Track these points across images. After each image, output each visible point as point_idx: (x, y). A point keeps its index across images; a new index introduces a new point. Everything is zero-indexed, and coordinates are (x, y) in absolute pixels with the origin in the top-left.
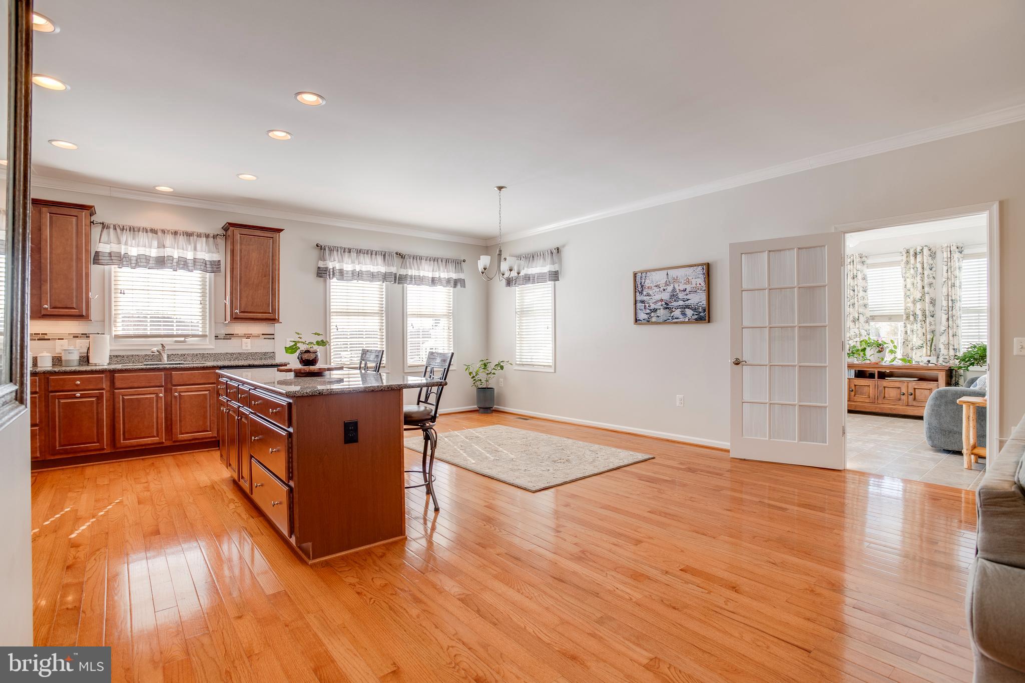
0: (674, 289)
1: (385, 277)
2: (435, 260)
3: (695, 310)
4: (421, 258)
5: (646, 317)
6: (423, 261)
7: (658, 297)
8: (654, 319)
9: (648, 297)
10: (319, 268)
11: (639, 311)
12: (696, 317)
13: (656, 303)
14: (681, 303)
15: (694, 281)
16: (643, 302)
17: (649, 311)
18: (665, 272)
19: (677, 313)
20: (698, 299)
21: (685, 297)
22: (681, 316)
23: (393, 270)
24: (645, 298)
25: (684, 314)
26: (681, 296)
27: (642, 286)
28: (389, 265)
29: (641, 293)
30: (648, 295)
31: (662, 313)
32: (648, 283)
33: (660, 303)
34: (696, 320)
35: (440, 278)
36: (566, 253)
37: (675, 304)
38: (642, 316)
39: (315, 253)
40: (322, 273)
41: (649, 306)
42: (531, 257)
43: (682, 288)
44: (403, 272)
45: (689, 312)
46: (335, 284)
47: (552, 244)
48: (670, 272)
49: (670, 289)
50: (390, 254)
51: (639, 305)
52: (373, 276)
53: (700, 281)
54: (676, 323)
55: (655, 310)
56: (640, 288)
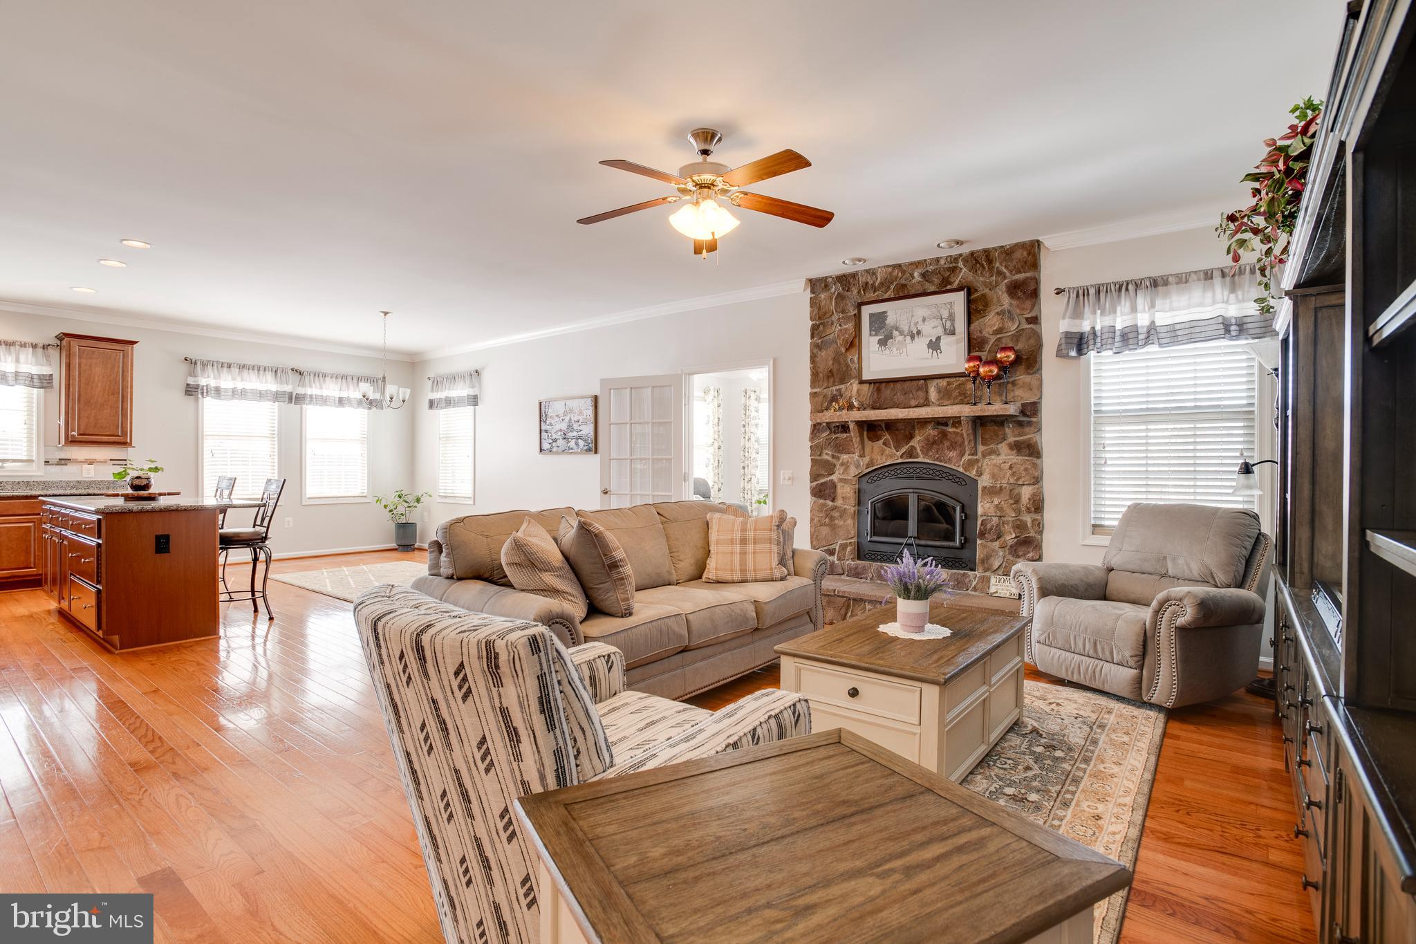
0: (570, 419)
1: (277, 397)
2: (344, 377)
3: (585, 441)
4: (325, 376)
5: (548, 446)
6: (328, 379)
7: (558, 427)
8: (555, 449)
9: (550, 427)
10: (187, 385)
11: (543, 441)
12: (587, 447)
13: (556, 432)
14: (575, 434)
15: (585, 412)
16: (546, 431)
17: (551, 441)
18: (564, 402)
19: (572, 443)
20: (588, 430)
21: (579, 428)
22: (575, 447)
23: (288, 388)
24: (548, 428)
25: (577, 444)
26: (576, 426)
27: (546, 415)
28: (281, 383)
29: (545, 422)
30: (551, 425)
31: (561, 442)
32: (550, 414)
33: (559, 433)
34: (586, 450)
35: (349, 399)
36: (486, 376)
37: (571, 434)
38: (546, 446)
39: (185, 367)
40: (191, 391)
41: (551, 436)
42: (453, 378)
43: (576, 418)
44: (301, 391)
45: (581, 443)
46: (209, 404)
47: (471, 366)
48: (568, 402)
49: (567, 419)
50: (284, 371)
51: (543, 434)
52: (261, 395)
53: (589, 413)
54: (571, 453)
55: (555, 440)
56: (542, 418)
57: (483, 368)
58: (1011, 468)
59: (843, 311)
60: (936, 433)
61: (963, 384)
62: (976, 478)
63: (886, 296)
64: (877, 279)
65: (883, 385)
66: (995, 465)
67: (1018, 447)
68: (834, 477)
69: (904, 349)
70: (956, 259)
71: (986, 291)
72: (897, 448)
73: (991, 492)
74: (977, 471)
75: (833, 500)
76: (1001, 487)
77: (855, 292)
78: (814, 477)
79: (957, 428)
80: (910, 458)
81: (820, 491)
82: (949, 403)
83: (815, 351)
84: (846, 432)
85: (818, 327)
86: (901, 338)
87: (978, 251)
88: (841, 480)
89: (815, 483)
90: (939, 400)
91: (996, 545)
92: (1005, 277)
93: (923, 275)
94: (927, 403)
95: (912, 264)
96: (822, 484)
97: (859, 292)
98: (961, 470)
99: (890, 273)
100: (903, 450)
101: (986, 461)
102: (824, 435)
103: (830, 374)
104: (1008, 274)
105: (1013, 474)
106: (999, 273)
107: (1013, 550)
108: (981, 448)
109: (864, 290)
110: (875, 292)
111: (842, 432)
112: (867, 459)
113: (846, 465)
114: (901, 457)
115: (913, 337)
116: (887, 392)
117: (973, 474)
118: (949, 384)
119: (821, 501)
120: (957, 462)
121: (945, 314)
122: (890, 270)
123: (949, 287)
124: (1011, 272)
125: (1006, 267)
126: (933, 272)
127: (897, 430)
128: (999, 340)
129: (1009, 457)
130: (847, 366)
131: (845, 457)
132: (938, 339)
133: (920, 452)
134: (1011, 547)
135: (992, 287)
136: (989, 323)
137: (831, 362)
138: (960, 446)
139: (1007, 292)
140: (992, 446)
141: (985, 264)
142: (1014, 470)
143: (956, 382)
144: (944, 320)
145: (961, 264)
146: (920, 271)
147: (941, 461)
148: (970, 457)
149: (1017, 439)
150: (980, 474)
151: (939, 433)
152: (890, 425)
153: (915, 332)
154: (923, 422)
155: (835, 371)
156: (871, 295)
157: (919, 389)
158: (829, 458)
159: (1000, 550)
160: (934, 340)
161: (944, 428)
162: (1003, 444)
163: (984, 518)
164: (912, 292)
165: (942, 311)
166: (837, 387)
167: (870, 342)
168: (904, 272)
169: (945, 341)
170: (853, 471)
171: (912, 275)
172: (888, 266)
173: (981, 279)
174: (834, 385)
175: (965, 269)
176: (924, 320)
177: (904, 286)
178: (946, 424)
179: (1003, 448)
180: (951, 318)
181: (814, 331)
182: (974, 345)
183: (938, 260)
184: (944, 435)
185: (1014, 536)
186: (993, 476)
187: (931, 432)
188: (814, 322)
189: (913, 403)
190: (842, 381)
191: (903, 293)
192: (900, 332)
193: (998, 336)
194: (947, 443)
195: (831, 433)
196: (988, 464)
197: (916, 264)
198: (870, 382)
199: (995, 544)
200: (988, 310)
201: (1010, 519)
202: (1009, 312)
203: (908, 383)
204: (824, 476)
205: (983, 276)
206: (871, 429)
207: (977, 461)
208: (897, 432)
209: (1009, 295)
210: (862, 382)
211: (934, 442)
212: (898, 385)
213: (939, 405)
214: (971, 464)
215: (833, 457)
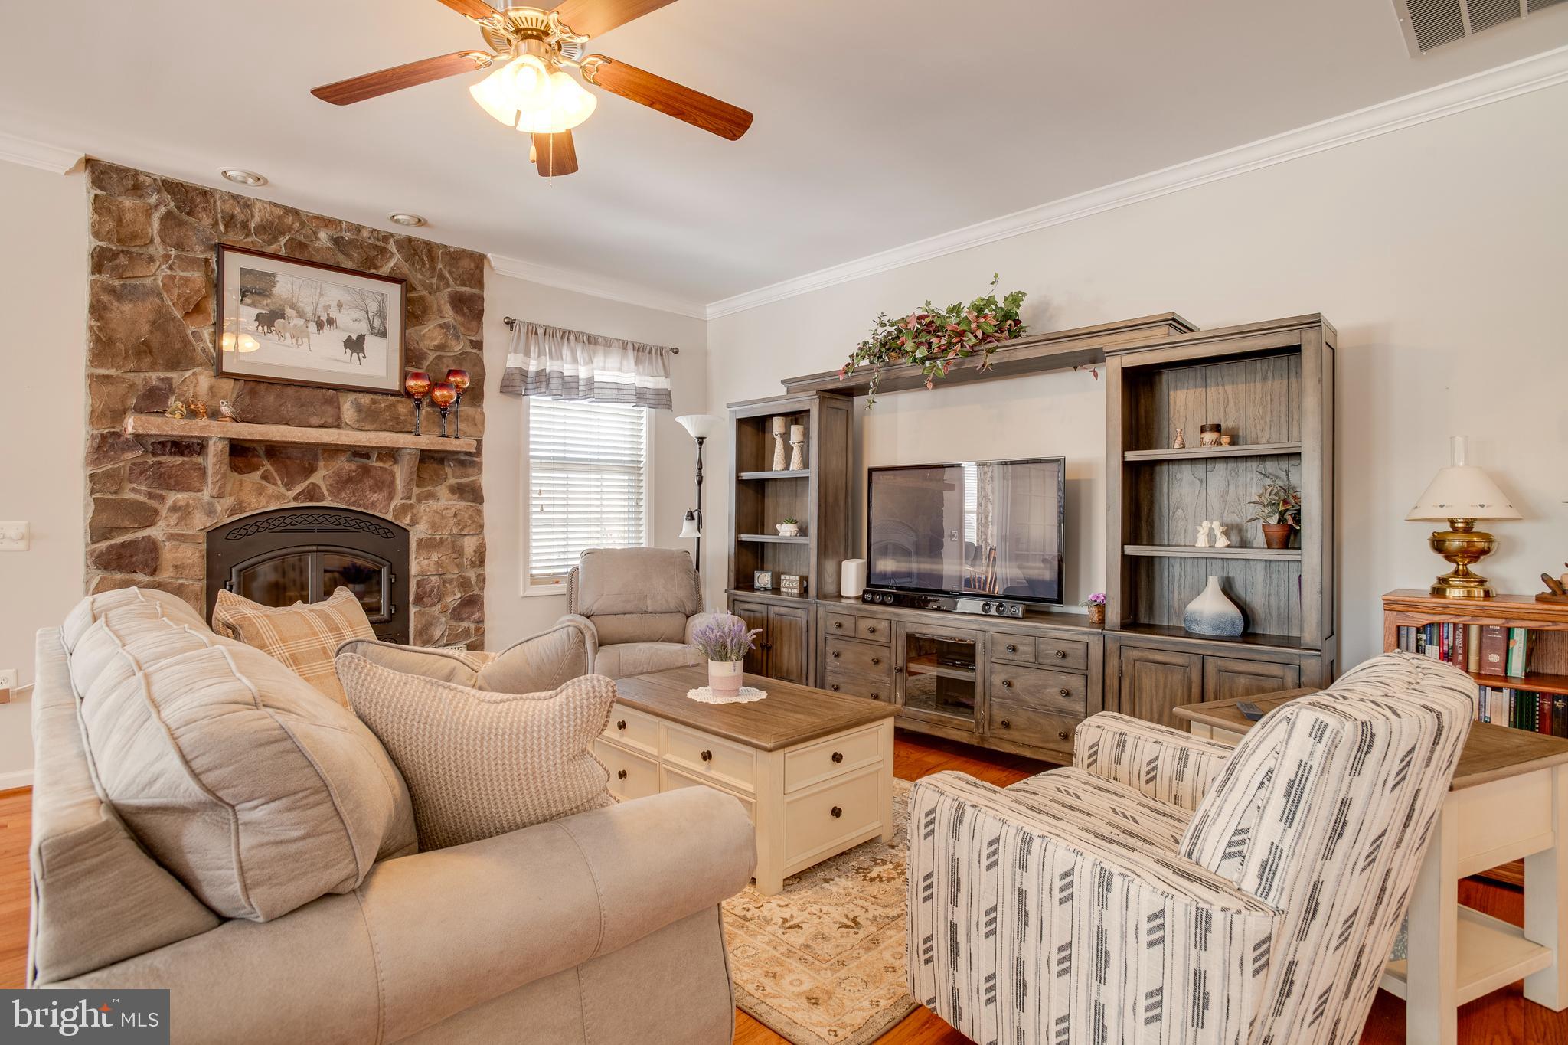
58: (455, 515)
59: (178, 246)
60: (353, 468)
61: (394, 405)
62: (407, 528)
63: (271, 249)
64: (253, 216)
65: (263, 387)
66: (436, 512)
67: (460, 491)
68: (156, 532)
69: (305, 340)
70: (387, 237)
71: (425, 293)
72: (288, 486)
73: (426, 545)
74: (411, 520)
75: (154, 572)
76: (441, 538)
77: (207, 221)
78: (98, 532)
79: (384, 462)
80: (311, 500)
81: (120, 557)
82: (374, 427)
83: (105, 298)
84: (182, 454)
85: (115, 255)
86: (301, 322)
87: (417, 240)
88: (172, 537)
89: (103, 545)
90: (358, 421)
91: (437, 609)
92: (448, 285)
93: (337, 241)
94: (337, 423)
95: (317, 217)
96: (123, 545)
97: (215, 224)
98: (390, 517)
99: (280, 218)
100: (298, 489)
101: (423, 506)
102: (129, 456)
103: (143, 351)
104: (451, 282)
105: (458, 523)
106: (441, 277)
107: (456, 613)
108: (416, 491)
109: (226, 226)
110: (248, 235)
111: (171, 454)
112: (229, 501)
113: (183, 512)
114: (295, 499)
115: (320, 326)
116: (270, 398)
117: (405, 522)
118: (374, 402)
119: (121, 575)
120: (384, 507)
121: (373, 307)
122: (279, 212)
123: (373, 271)
124: (455, 280)
125: (450, 272)
126: (351, 242)
127: (289, 458)
128: (439, 358)
129: (450, 503)
130: (185, 342)
131: (175, 497)
132: (361, 338)
133: (326, 493)
134: (454, 609)
135: (432, 291)
136: (430, 334)
137: (145, 328)
138: (389, 487)
139: (451, 304)
140: (429, 488)
141: (425, 259)
142: (459, 517)
143: (384, 402)
144: (370, 314)
145: (392, 247)
146: (330, 233)
147: (359, 506)
148: (403, 501)
149: (459, 481)
150: (414, 522)
151: (358, 467)
152: (274, 451)
153: (324, 318)
154: (333, 451)
155: (155, 345)
156: (241, 240)
157: (329, 401)
158: (143, 499)
159: (441, 615)
160: (354, 337)
161: (365, 461)
162: (443, 486)
163: (419, 578)
164: (318, 259)
165: (368, 301)
166: (162, 375)
167: (241, 314)
168: (303, 224)
169: (371, 343)
170: (200, 522)
171: (315, 234)
172: (276, 205)
173: (419, 276)
174: (153, 367)
175: (397, 256)
176: (340, 306)
177: (303, 246)
178: (367, 456)
179: (442, 491)
180: (382, 314)
181: (100, 261)
182: (410, 357)
183: (359, 229)
184: (366, 471)
185: (459, 595)
186: (433, 526)
187: (344, 464)
189: (314, 420)
190: (174, 365)
191: (300, 255)
192: (298, 312)
193: (438, 354)
194: (369, 482)
195: (146, 452)
196: (424, 509)
197: (328, 222)
198: (235, 377)
199: (434, 609)
200: (426, 318)
201: (453, 576)
202: (454, 327)
203: (306, 392)
204: (127, 530)
205: (422, 274)
206: (240, 453)
207: (412, 506)
208: (288, 462)
209: (453, 308)
210: (221, 374)
211: (350, 480)
212: (290, 391)
213: (357, 429)
214: (404, 509)
215: (150, 495)
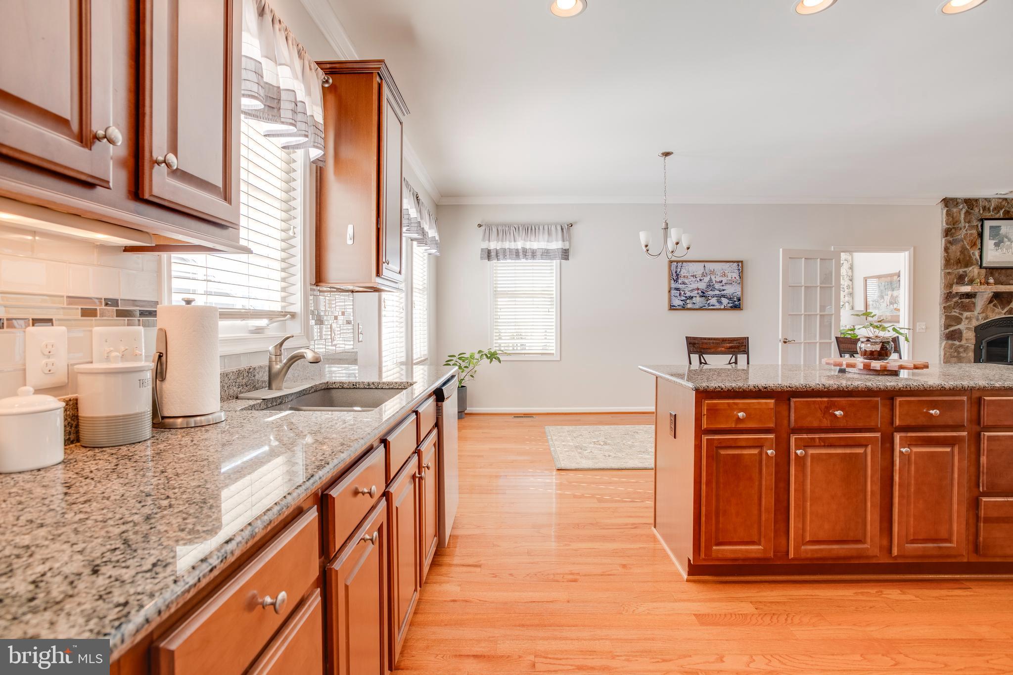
0: (711, 280)
3: (730, 299)
5: (681, 303)
7: (694, 286)
9: (683, 286)
11: (673, 298)
12: (731, 305)
13: (692, 291)
14: (717, 292)
15: (730, 275)
16: (677, 289)
17: (684, 298)
18: (702, 264)
19: (713, 301)
20: (733, 290)
21: (721, 288)
22: (717, 304)
24: (680, 286)
25: (720, 302)
26: (717, 286)
27: (677, 275)
29: (676, 281)
30: (684, 283)
31: (698, 300)
32: (683, 272)
33: (696, 292)
34: (731, 307)
37: (711, 293)
38: (677, 302)
41: (685, 294)
43: (718, 279)
45: (725, 301)
48: (706, 264)
49: (707, 279)
51: (674, 292)
53: (735, 275)
54: (712, 309)
55: (691, 298)
56: (675, 277)
57: (576, 223)
59: (969, 222)
63: (998, 216)
64: (992, 205)
68: (961, 327)
69: (1010, 250)
75: (960, 341)
77: (977, 211)
78: (947, 326)
80: (1010, 314)
81: (952, 335)
83: (948, 245)
84: (969, 298)
85: (951, 229)
86: (1009, 243)
88: (966, 328)
89: (948, 331)
96: (952, 331)
97: (980, 211)
99: (1000, 203)
100: (1006, 310)
102: (955, 300)
103: (958, 261)
109: (983, 211)
110: (991, 213)
111: (966, 298)
112: (983, 315)
113: (969, 319)
114: (1005, 314)
119: (950, 342)
122: (1000, 201)
127: (1003, 297)
130: (970, 257)
131: (967, 314)
137: (959, 254)
152: (997, 295)
155: (962, 259)
156: (989, 215)
158: (957, 315)
166: (963, 270)
167: (989, 243)
168: (1008, 203)
170: (974, 323)
172: (999, 198)
174: (961, 267)
177: (1008, 212)
181: (947, 233)
188: (948, 227)
189: (1011, 282)
190: (967, 265)
191: (1008, 216)
192: (1009, 239)
195: (959, 298)
198: (988, 268)
203: (1009, 271)
204: (953, 326)
208: (1002, 299)
210: (982, 268)
215: (960, 313)
